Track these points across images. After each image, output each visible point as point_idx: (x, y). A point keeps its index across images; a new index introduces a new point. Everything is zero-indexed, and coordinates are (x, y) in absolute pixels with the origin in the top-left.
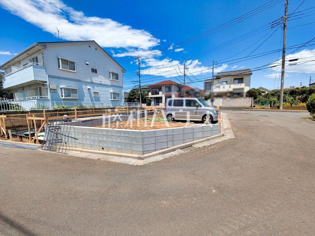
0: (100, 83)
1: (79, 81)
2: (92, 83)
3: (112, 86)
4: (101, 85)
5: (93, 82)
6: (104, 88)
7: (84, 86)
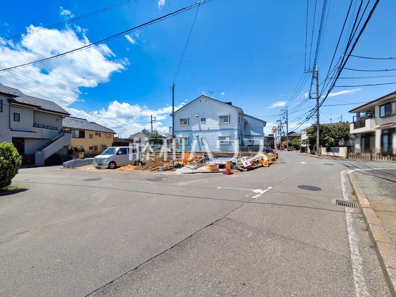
0: (208, 129)
1: (191, 131)
2: (200, 131)
3: (221, 130)
4: (209, 131)
5: (202, 129)
6: (211, 133)
7: (194, 134)
